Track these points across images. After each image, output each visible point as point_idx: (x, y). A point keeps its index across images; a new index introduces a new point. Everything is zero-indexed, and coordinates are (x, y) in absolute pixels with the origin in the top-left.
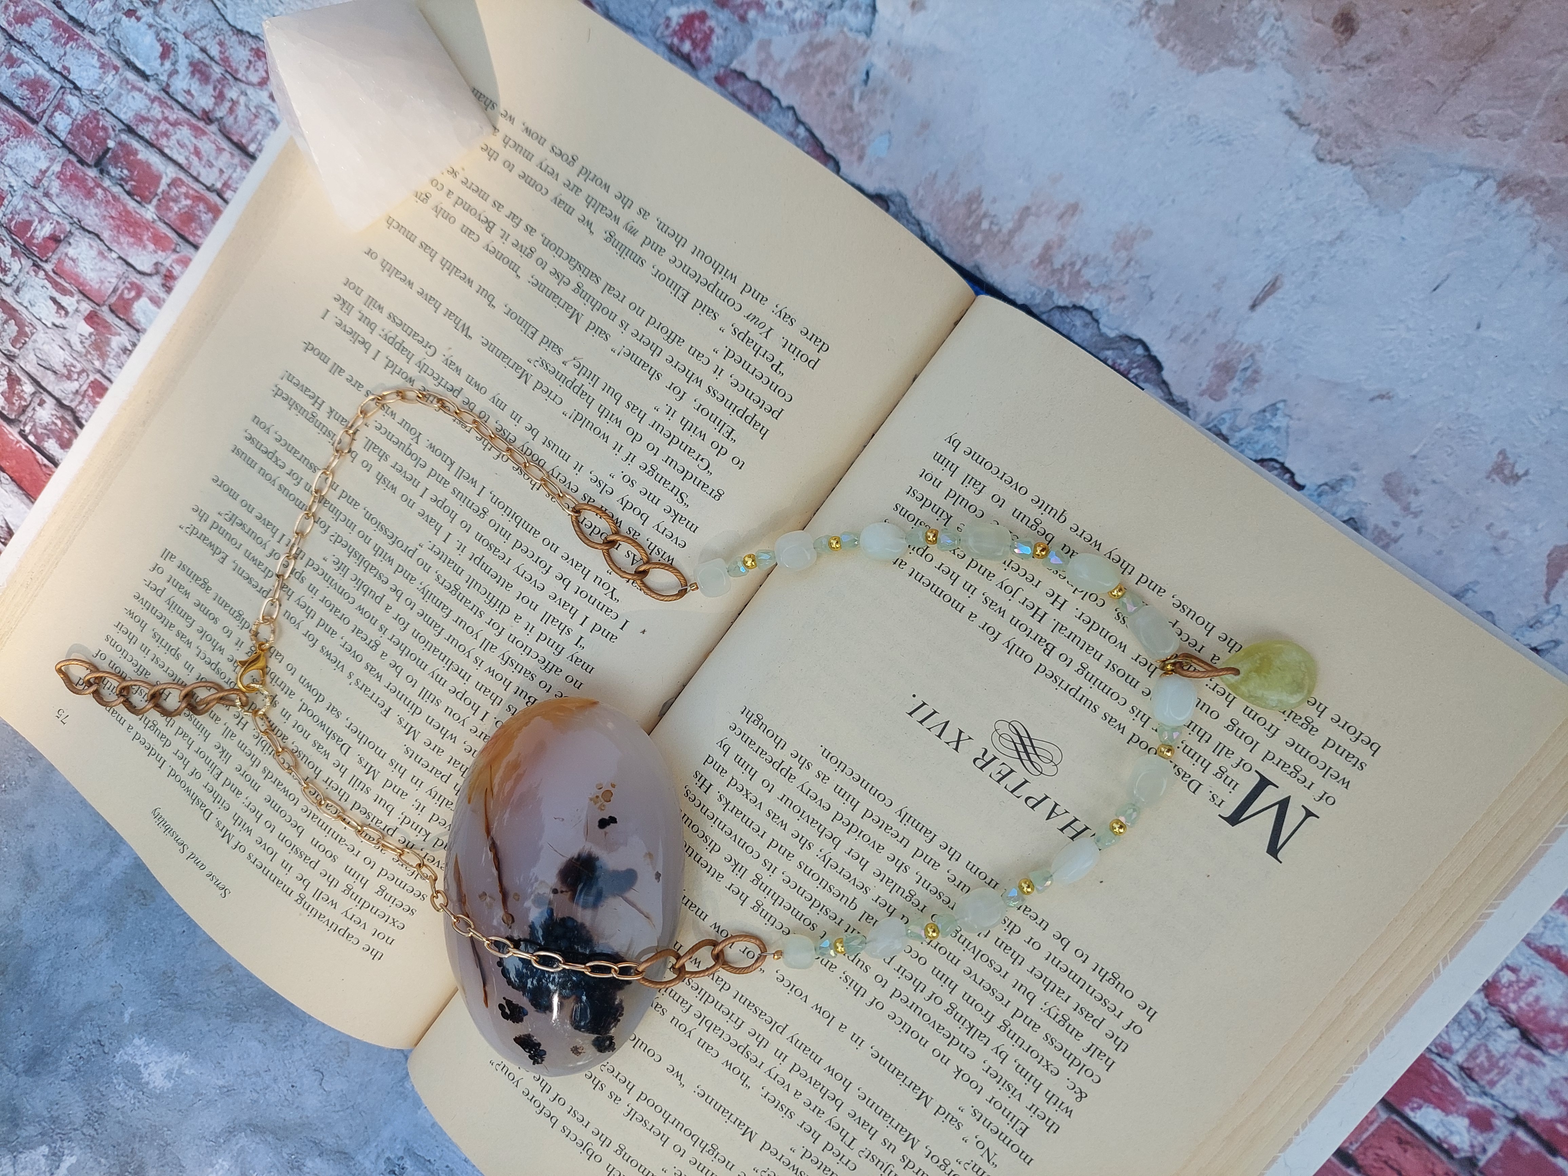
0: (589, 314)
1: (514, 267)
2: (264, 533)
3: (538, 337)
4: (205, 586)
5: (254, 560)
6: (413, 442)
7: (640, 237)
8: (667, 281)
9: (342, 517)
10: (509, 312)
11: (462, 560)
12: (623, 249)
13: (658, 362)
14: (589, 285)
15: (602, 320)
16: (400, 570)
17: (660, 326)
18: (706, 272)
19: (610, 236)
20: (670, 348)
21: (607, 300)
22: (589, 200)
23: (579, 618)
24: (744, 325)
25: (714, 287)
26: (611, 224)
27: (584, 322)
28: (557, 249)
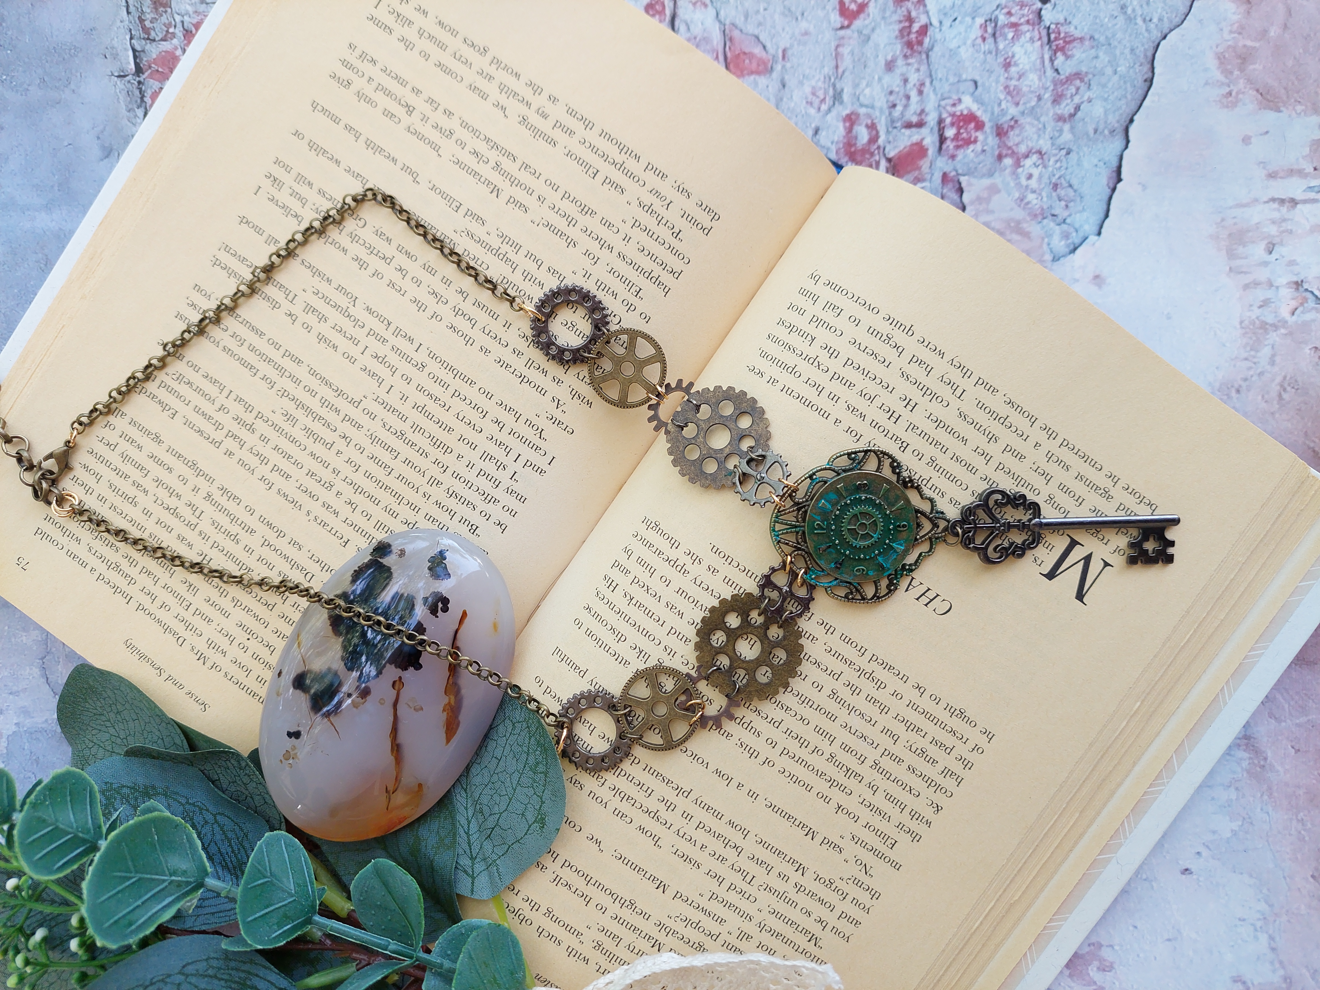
0: (508, 190)
1: (435, 147)
2: (212, 390)
3: (462, 211)
4: (157, 439)
5: (203, 414)
6: (351, 306)
7: (551, 122)
8: (578, 159)
9: (287, 374)
10: (433, 188)
11: (406, 409)
12: (537, 133)
13: (574, 233)
14: (507, 164)
15: (521, 195)
16: (347, 418)
17: (574, 201)
18: (613, 152)
19: (524, 120)
20: (584, 220)
21: (524, 177)
22: (502, 88)
23: (513, 455)
24: (648, 199)
25: (620, 167)
26: (524, 110)
27: (504, 197)
28: (475, 132)
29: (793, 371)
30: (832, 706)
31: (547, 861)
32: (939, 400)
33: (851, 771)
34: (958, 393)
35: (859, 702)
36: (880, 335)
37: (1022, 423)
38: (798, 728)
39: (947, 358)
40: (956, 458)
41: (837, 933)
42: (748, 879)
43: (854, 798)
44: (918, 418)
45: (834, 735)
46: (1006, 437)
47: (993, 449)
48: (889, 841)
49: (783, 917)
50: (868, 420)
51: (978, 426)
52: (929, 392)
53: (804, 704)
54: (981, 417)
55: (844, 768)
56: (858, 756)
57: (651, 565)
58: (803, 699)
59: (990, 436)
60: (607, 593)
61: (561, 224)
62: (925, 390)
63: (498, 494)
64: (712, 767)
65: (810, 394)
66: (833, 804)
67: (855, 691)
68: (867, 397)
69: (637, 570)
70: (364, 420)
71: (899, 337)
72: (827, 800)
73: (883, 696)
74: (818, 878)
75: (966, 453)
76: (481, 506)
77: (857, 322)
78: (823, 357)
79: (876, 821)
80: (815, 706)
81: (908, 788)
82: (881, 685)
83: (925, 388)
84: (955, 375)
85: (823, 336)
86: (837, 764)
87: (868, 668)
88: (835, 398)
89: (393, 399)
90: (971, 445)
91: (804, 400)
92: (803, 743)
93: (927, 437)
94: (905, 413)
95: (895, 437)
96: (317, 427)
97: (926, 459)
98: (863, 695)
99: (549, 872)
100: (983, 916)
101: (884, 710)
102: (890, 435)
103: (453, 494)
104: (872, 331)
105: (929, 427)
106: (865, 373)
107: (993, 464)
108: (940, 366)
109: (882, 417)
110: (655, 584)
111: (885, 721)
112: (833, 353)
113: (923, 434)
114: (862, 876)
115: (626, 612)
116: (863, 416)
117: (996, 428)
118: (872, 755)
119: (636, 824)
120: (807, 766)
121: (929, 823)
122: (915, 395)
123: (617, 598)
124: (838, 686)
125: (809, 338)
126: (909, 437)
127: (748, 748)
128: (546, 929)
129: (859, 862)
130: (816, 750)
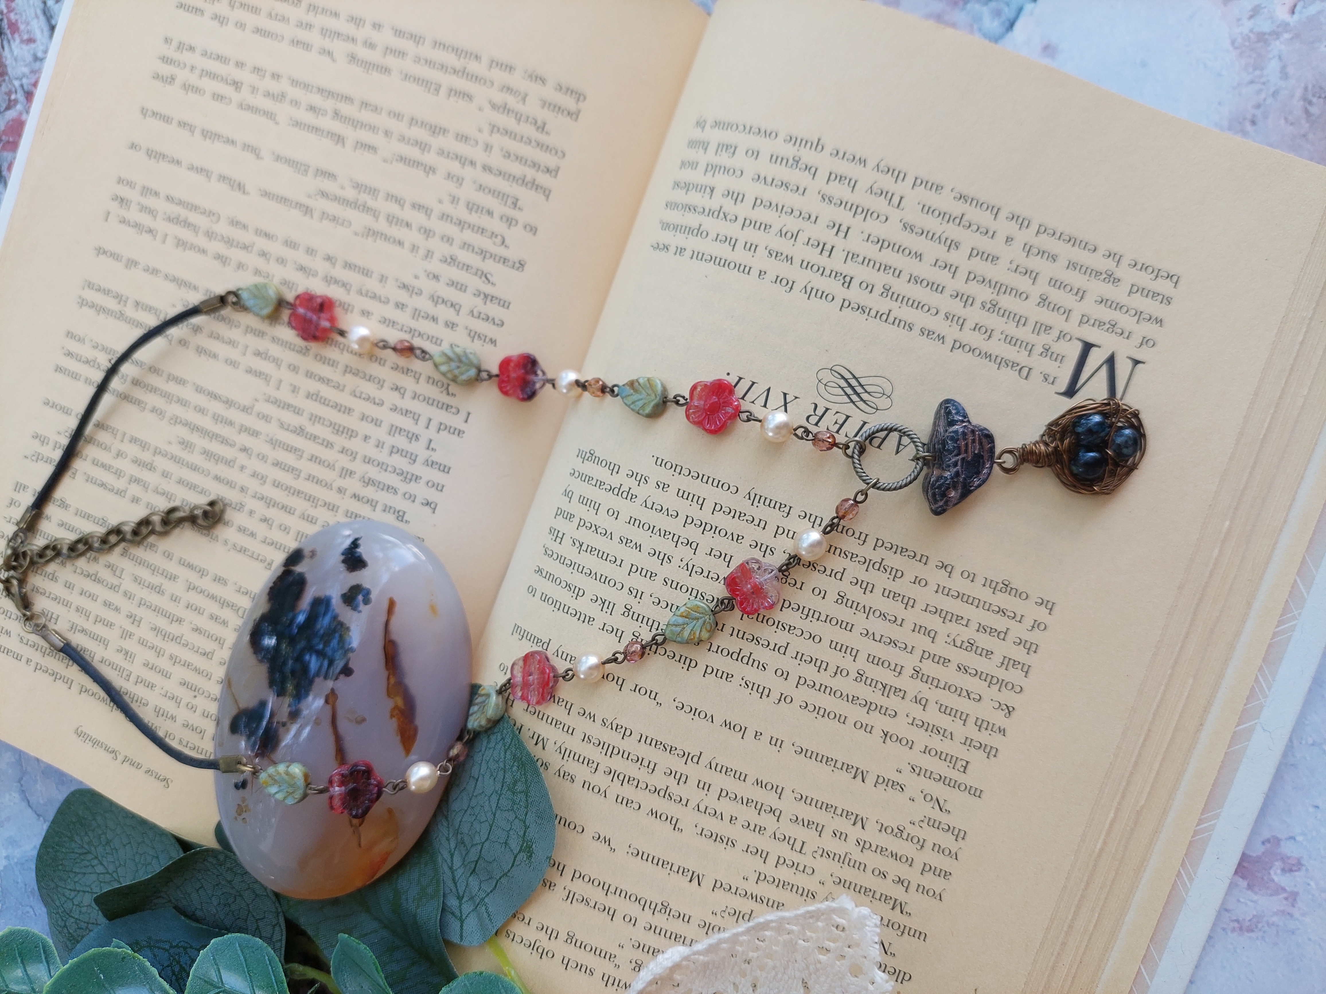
0: (353, 135)
1: (270, 115)
3: (311, 172)
7: (380, 51)
8: (416, 80)
9: (174, 399)
10: (278, 158)
11: (300, 401)
12: (368, 66)
13: (430, 158)
14: (346, 109)
15: (366, 136)
16: (244, 429)
17: (423, 124)
18: (451, 59)
19: (353, 58)
20: (437, 142)
21: (366, 116)
22: (324, 32)
23: (423, 422)
24: (499, 97)
25: (463, 73)
26: (350, 47)
27: (349, 143)
28: (306, 86)
29: (699, 232)
30: (844, 613)
31: (554, 875)
32: (875, 215)
33: (888, 688)
34: (896, 200)
35: (876, 601)
36: (785, 161)
37: (983, 218)
38: (809, 648)
39: (871, 164)
40: (914, 280)
41: (925, 891)
42: (798, 846)
43: (902, 720)
44: (855, 243)
45: (856, 647)
46: (969, 239)
47: (956, 257)
48: (959, 764)
49: (853, 885)
50: (797, 262)
51: (930, 235)
52: (860, 210)
53: (810, 618)
54: (932, 223)
55: (880, 686)
56: (892, 667)
57: (594, 500)
58: (806, 612)
59: (949, 242)
60: (555, 547)
61: (413, 153)
62: (855, 209)
63: (418, 469)
64: (718, 720)
65: (723, 251)
66: (877, 732)
67: (868, 588)
68: (789, 235)
69: (581, 511)
70: (260, 425)
71: (808, 156)
72: (868, 729)
73: (902, 586)
74: (883, 828)
75: (924, 270)
76: (403, 487)
77: (756, 154)
78: (728, 205)
79: (936, 742)
80: (823, 618)
81: (965, 693)
82: (897, 574)
83: (854, 207)
84: (887, 182)
85: (722, 182)
86: (868, 682)
87: (876, 556)
88: (751, 247)
89: (284, 395)
90: (929, 258)
91: (718, 260)
92: (821, 666)
93: (872, 263)
94: (839, 242)
95: (834, 274)
96: (215, 447)
97: (878, 290)
98: (878, 591)
99: (559, 888)
100: (1104, 833)
101: (909, 603)
102: (827, 272)
103: (369, 482)
104: (775, 159)
105: (870, 251)
106: (780, 209)
107: (962, 275)
108: (866, 176)
109: (812, 255)
110: (603, 521)
111: (912, 616)
112: (737, 198)
113: (867, 261)
114: (936, 814)
115: (578, 562)
116: (789, 259)
117: (953, 231)
118: (909, 662)
119: (646, 809)
120: (833, 693)
121: (1003, 731)
122: (844, 217)
123: (567, 550)
124: (844, 586)
125: (708, 190)
126: (850, 269)
127: (756, 686)
128: (572, 958)
129: (929, 798)
130: (838, 671)
